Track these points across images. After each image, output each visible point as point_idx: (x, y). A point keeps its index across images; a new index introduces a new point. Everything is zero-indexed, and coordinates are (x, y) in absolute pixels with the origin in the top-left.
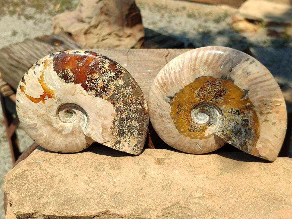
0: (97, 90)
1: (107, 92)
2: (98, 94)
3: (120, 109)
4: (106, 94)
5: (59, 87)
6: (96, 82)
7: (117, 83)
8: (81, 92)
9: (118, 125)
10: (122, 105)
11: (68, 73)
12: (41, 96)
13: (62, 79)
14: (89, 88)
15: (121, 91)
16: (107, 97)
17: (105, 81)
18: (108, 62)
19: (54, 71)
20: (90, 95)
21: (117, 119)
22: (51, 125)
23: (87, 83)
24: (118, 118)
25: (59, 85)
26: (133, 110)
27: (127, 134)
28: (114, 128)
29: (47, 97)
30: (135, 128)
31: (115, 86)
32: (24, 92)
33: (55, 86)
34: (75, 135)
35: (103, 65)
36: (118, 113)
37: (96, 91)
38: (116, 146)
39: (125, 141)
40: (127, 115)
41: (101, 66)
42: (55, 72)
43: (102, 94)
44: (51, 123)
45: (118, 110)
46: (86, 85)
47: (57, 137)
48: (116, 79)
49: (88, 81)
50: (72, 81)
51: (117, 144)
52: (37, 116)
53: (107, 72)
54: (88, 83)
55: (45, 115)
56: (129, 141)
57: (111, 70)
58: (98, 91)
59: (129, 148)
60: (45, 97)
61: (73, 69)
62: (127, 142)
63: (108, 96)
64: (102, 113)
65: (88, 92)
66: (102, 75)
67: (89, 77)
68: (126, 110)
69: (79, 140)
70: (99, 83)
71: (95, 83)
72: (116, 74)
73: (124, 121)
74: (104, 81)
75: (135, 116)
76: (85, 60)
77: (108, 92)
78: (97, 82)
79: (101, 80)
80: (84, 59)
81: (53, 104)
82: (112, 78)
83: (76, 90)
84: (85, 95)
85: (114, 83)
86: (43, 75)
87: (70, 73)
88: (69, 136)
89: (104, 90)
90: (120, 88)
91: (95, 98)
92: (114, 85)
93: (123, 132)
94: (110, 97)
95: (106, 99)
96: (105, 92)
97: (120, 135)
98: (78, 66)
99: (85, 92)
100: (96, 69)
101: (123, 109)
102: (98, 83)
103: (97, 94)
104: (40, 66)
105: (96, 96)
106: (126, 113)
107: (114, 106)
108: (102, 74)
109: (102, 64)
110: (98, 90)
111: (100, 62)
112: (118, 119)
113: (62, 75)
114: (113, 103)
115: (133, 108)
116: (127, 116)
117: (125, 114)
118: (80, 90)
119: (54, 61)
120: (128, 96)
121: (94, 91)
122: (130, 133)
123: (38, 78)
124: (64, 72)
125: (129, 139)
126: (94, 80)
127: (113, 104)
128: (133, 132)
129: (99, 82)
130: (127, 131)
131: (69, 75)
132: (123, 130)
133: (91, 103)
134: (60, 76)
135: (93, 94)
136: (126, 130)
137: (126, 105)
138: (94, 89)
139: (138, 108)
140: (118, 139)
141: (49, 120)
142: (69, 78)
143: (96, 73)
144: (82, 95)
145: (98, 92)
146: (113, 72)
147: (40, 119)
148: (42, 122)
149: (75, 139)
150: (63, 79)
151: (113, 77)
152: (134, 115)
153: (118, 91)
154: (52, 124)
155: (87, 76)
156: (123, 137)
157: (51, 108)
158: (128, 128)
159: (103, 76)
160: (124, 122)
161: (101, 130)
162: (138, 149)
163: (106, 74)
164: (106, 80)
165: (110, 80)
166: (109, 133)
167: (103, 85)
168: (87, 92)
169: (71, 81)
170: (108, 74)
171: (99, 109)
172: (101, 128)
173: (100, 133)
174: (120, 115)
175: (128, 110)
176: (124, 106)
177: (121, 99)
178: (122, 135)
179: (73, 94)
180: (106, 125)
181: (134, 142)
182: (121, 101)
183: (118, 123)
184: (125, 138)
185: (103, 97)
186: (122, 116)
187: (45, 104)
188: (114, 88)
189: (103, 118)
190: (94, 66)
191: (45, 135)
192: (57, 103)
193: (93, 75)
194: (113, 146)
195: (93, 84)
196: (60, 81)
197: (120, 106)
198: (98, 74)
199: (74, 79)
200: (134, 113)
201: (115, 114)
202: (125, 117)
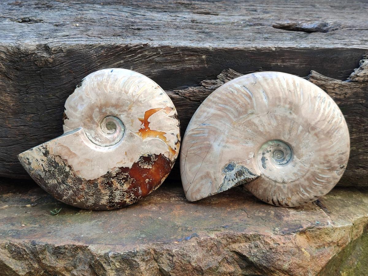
0: (113, 178)
1: (104, 185)
2: (108, 176)
3: (78, 182)
4: (103, 182)
5: (143, 146)
6: (122, 183)
7: (104, 198)
8: (123, 162)
9: (63, 168)
10: (80, 187)
11: (149, 164)
12: (149, 123)
13: (148, 155)
14: (121, 172)
15: (94, 196)
16: (100, 181)
17: (115, 190)
18: (129, 203)
19: (161, 154)
20: (114, 168)
21: (71, 172)
22: (114, 106)
23: (127, 174)
24: (71, 174)
25: (146, 148)
26: (68, 191)
27: (48, 167)
28: (64, 163)
29: (143, 127)
30: (48, 178)
31: (104, 195)
32: (164, 109)
33: (147, 143)
34: (87, 118)
36: (76, 178)
37: (113, 176)
38: (44, 148)
39: (42, 160)
40: (67, 183)
41: (132, 196)
42: (159, 154)
43: (106, 179)
44: (116, 109)
45: (80, 180)
46: (126, 172)
47: (98, 100)
48: (109, 199)
49: (127, 176)
50: (139, 163)
51: (45, 151)
52: (134, 102)
53: (121, 197)
54: (126, 175)
55: (129, 110)
56: (39, 163)
57: (120, 201)
58: (112, 178)
59: (32, 157)
60: (144, 125)
61: (149, 172)
62: (39, 160)
63: (100, 182)
64: (88, 165)
66: (123, 191)
67: (130, 179)
69: (78, 117)
70: (117, 184)
71: (121, 181)
72: (113, 203)
73: (64, 175)
74: (116, 189)
75: (60, 187)
77: (103, 185)
78: (120, 183)
79: (119, 188)
81: (133, 126)
82: (113, 197)
83: (128, 159)
84: (117, 163)
85: (107, 195)
86: (165, 141)
87: (148, 166)
88: (90, 112)
90: (98, 197)
91: (107, 171)
93: (53, 166)
94: (97, 184)
95: (98, 179)
96: (105, 183)
97: (53, 161)
98: (147, 178)
99: (120, 166)
100: (132, 191)
101: (76, 185)
102: (119, 183)
104: (175, 143)
105: (108, 172)
106: (71, 184)
107: (85, 180)
109: (132, 198)
110: (113, 179)
111: (135, 197)
112: (70, 174)
113: (151, 157)
115: (70, 193)
117: (70, 183)
118: (125, 163)
119: (169, 159)
120: (84, 197)
121: (114, 174)
122: (47, 171)
123: (166, 133)
124: (152, 162)
125: (41, 165)
126: (124, 182)
127: (88, 181)
128: (45, 173)
129: (119, 185)
130: (51, 170)
131: (147, 164)
132: (55, 168)
133: (106, 163)
134: (152, 155)
135: (113, 172)
136: (53, 170)
137: (78, 189)
139: (66, 196)
140: (49, 156)
141: (121, 109)
142: (144, 162)
143: (129, 188)
144: (119, 161)
145: (110, 177)
146: (118, 202)
147: (128, 102)
148: (124, 100)
149: (83, 114)
151: (113, 199)
152: (62, 188)
153: (96, 194)
154: (114, 107)
155: (133, 179)
156: (48, 163)
157: (130, 121)
158: (53, 173)
159: (121, 192)
160: (62, 176)
161: (71, 150)
162: (24, 162)
163: (120, 195)
164: (115, 192)
165: (113, 195)
166: (62, 155)
167: (114, 186)
168: (119, 168)
169: (139, 161)
171: (94, 165)
172: (74, 152)
173: (70, 147)
174: (73, 178)
175: (72, 187)
176: (79, 188)
177: (88, 190)
178: (51, 163)
179: (127, 154)
180: (73, 158)
181: (34, 165)
182: (86, 189)
183: (66, 170)
184: (46, 162)
185: (102, 178)
186: (70, 179)
187: (138, 119)
188: (102, 193)
189: (82, 162)
190: (137, 191)
191: (109, 91)
192: (130, 132)
193: (129, 184)
194: (46, 146)
195: (121, 178)
196: (148, 152)
197: (81, 184)
198: (126, 189)
199: (140, 165)
200: (64, 190)
201: (77, 175)
202: (67, 180)
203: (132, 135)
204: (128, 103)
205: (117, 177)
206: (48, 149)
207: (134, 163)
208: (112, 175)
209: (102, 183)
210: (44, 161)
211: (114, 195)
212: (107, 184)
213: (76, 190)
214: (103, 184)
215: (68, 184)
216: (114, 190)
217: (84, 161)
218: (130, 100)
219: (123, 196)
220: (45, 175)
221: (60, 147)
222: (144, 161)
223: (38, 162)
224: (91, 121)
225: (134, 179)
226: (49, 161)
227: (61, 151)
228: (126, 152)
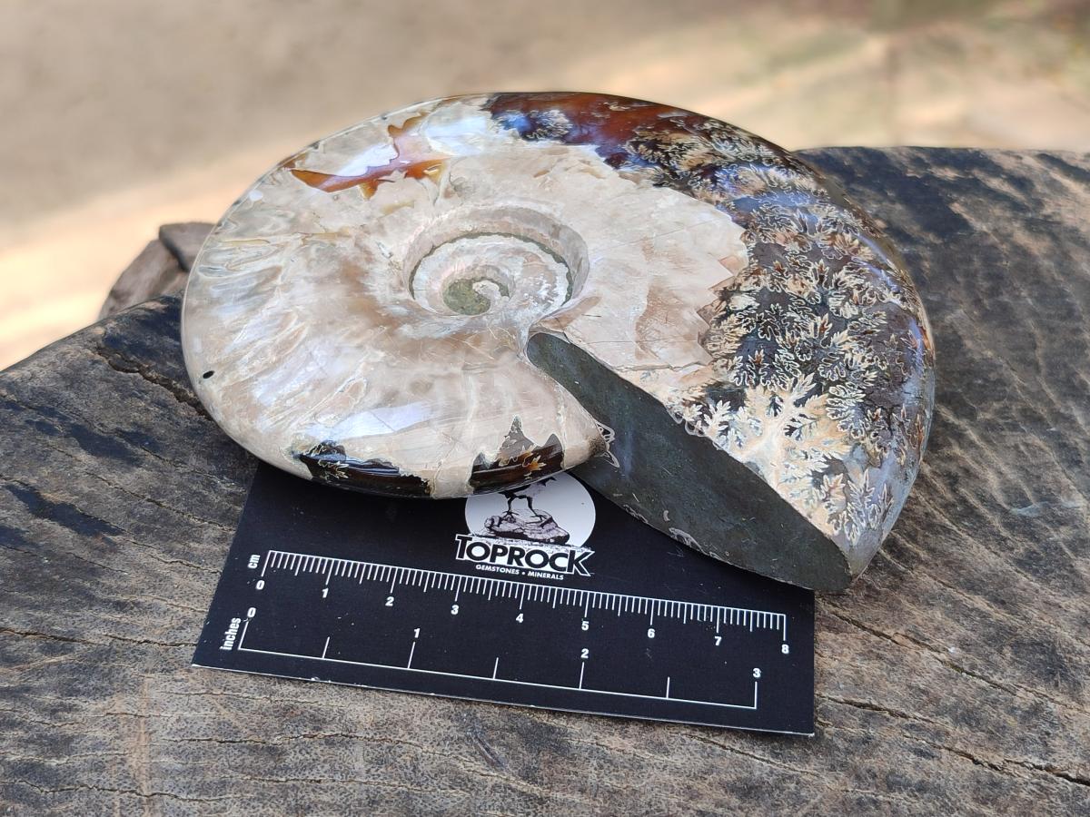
0: (672, 169)
1: (723, 184)
2: (674, 182)
3: (778, 258)
4: (714, 188)
6: (675, 149)
7: (783, 180)
8: (583, 166)
9: (752, 315)
10: (793, 248)
11: (545, 117)
12: (371, 168)
13: (506, 129)
14: (631, 159)
15: (800, 205)
16: (717, 196)
17: (723, 157)
19: (482, 110)
20: (626, 178)
21: (746, 286)
22: (359, 283)
23: (627, 148)
24: (757, 284)
26: (849, 290)
27: (791, 377)
28: (723, 317)
29: (397, 175)
30: (848, 369)
31: (771, 181)
32: (292, 166)
34: (469, 351)
36: (762, 265)
37: (664, 171)
38: (705, 410)
39: (775, 406)
40: (812, 294)
42: (487, 112)
43: (693, 182)
44: (365, 274)
45: (763, 254)
47: (358, 341)
48: (780, 168)
49: (636, 144)
50: (557, 135)
51: (717, 402)
52: (307, 235)
54: (636, 147)
55: (349, 236)
56: (797, 418)
59: (789, 459)
60: (389, 175)
62: (783, 420)
63: (722, 196)
64: (671, 242)
65: (624, 170)
66: (712, 142)
67: (645, 136)
68: (809, 274)
69: (480, 385)
70: (692, 156)
71: (668, 151)
72: (785, 161)
73: (786, 310)
74: (715, 155)
75: (855, 319)
77: (726, 187)
78: (682, 151)
79: (705, 150)
81: (414, 201)
82: (761, 160)
83: (559, 160)
84: (599, 178)
85: (765, 173)
86: (423, 116)
88: (431, 349)
89: (708, 176)
90: (798, 196)
91: (655, 189)
93: (770, 358)
94: (736, 201)
95: (709, 202)
96: (714, 184)
97: (745, 361)
98: (604, 109)
101: (796, 264)
102: (684, 154)
103: (670, 180)
105: (659, 185)
106: (806, 282)
107: (749, 235)
109: (722, 127)
110: (677, 170)
112: (759, 289)
114: (744, 224)
115: (856, 283)
116: (810, 298)
117: (803, 285)
118: (585, 162)
120: (834, 233)
121: (653, 171)
122: (811, 377)
123: (390, 125)
125: (801, 410)
126: (668, 144)
127: (745, 227)
128: (831, 384)
129: (691, 152)
130: (796, 360)
131: (547, 122)
132: (771, 347)
133: (622, 202)
134: (500, 122)
135: (649, 176)
136: (792, 352)
137: (814, 256)
139: (881, 294)
140: (731, 378)
141: (356, 258)
142: (545, 129)
143: (687, 133)
144: (586, 176)
145: (676, 176)
147: (313, 250)
148: (313, 263)
149: (457, 370)
151: (769, 160)
152: (851, 310)
154: (362, 281)
155: (637, 132)
156: (769, 377)
158: (805, 351)
159: (718, 146)
160: (789, 314)
161: (642, 310)
164: (731, 157)
165: (750, 161)
166: (687, 333)
167: (708, 162)
168: (617, 168)
169: (550, 137)
171: (659, 227)
173: (627, 319)
174: (773, 277)
175: (822, 277)
176: (803, 253)
177: (790, 225)
178: (759, 366)
179: (540, 170)
180: (674, 292)
181: (830, 442)
182: (788, 231)
183: (750, 306)
184: (776, 389)
185: (697, 194)
186: (785, 286)
187: (372, 198)
188: (766, 186)
189: (671, 264)
191: (296, 324)
192: (441, 200)
193: (666, 135)
194: (688, 404)
195: (658, 153)
197: (779, 246)
198: (695, 137)
199: (566, 132)
200: (857, 304)
201: (746, 265)
202: (799, 298)
203: (451, 189)
204: (318, 250)
205: (659, 162)
206: (698, 394)
207: (566, 145)
208: (664, 174)
210: (773, 401)
211: (748, 159)
212: (714, 178)
213: (822, 262)
215: (812, 290)
216: (725, 159)
217: (664, 259)
218: (303, 249)
220: (838, 382)
221: (654, 350)
222: (540, 130)
223: (797, 425)
224: (470, 335)
225: (634, 130)
226: (759, 376)
227: (672, 340)
228: (535, 176)
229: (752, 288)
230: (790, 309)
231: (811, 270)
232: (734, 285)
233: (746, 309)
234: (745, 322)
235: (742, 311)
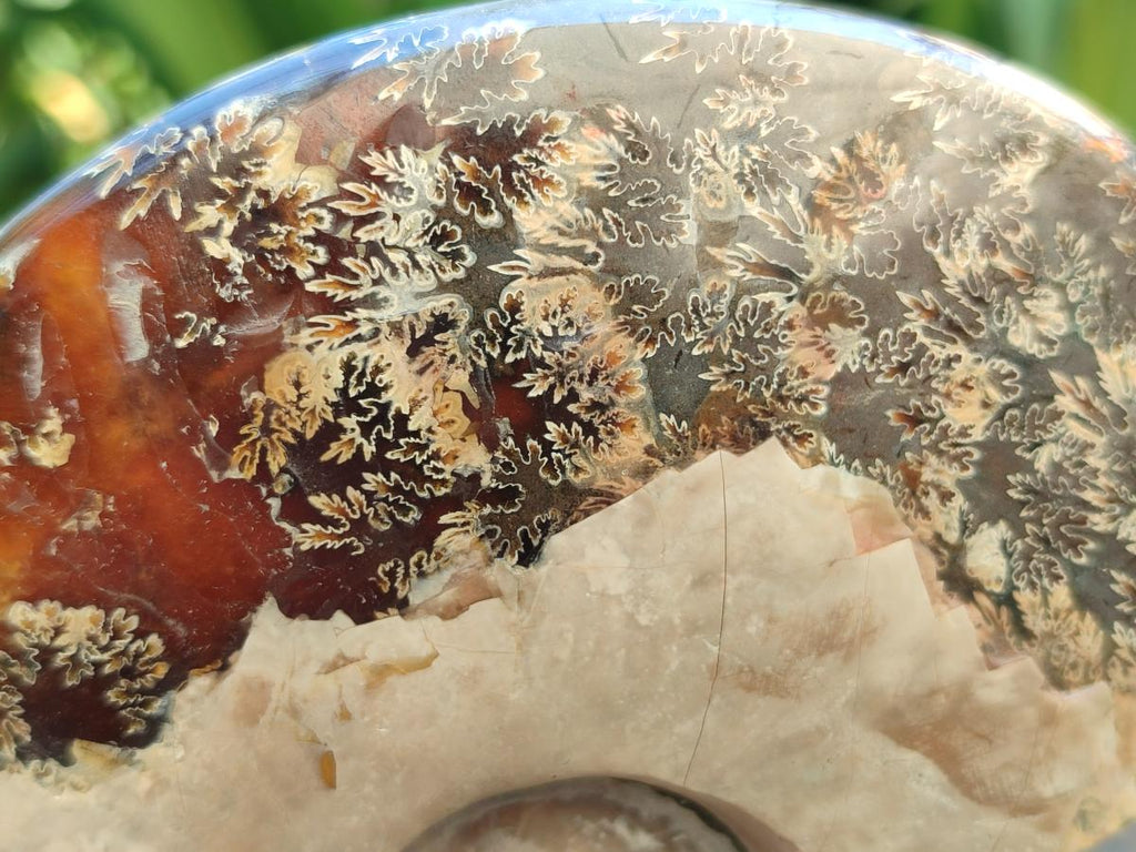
0: (468, 489)
1: (573, 396)
2: (528, 513)
3: (879, 404)
4: (589, 429)
6: (366, 429)
7: (569, 210)
8: (353, 676)
9: (1027, 555)
10: (849, 347)
11: (46, 653)
13: (65, 761)
14: (373, 558)
15: (689, 235)
16: (625, 439)
17: (442, 323)
18: (260, 119)
20: (461, 609)
21: (947, 519)
23: (308, 537)
24: (946, 497)
25: (103, 836)
26: (996, 276)
28: (1016, 617)
31: (577, 252)
35: (245, 207)
36: (894, 455)
37: (473, 512)
40: (997, 378)
41: (236, 239)
43: (550, 468)
46: (320, 554)
48: (511, 190)
49: (298, 510)
50: (162, 670)
53: (361, 222)
54: (315, 516)
57: (373, 159)
58: (487, 481)
61: (41, 561)
63: (629, 426)
64: (755, 626)
65: (418, 594)
66: (347, 306)
67: (263, 467)
68: (939, 351)
70: (415, 404)
71: (369, 450)
73: (1028, 467)
74: (428, 340)
75: (1069, 308)
76: (36, 352)
77: (586, 395)
78: (381, 418)
79: (391, 352)
80: (24, 361)
82: (467, 222)
83: (294, 712)
84: (425, 664)
85: (541, 248)
87: (58, 631)
89: (534, 414)
90: (651, 215)
91: (539, 572)
92: (566, 261)
94: (661, 404)
95: (645, 473)
99: (387, 635)
100: (227, 312)
101: (903, 368)
102: (402, 419)
103: (519, 519)
105: (529, 556)
106: (959, 372)
107: (795, 437)
108: (341, 295)
109: (230, 207)
110: (476, 477)
111: (189, 213)
112: (959, 501)
113: (24, 730)
114: (747, 434)
116: (1006, 391)
117: (965, 385)
118: (332, 667)
120: (806, 200)
121: (459, 538)
124: (13, 679)
126: (331, 432)
127: (763, 434)
129: (398, 399)
131: (75, 660)
132: (1111, 548)
133: (556, 661)
134: (19, 757)
135: (477, 556)
136: (1130, 509)
137: (881, 306)
138: (434, 507)
142: (110, 681)
143: (272, 348)
144: (401, 689)
146: (406, 152)
150: (77, 748)
151: (469, 193)
155: (233, 474)
159: (371, 302)
160: (1041, 464)
161: (931, 771)
163: (374, 249)
164: (441, 303)
165: (471, 259)
167: (460, 379)
168: (403, 606)
169: (162, 687)
170: (386, 232)
171: (693, 627)
172: (911, 758)
174: (934, 448)
175: (951, 325)
176: (871, 333)
177: (768, 306)
179: (309, 769)
182: (790, 326)
183: (1004, 545)
185: (601, 482)
186: (964, 433)
188: (596, 281)
189: (830, 658)
190: (171, 308)
193: (269, 407)
195: (372, 480)
196: (76, 787)
197: (841, 381)
198: (305, 336)
199: (154, 639)
200: (1034, 284)
201: (886, 494)
202: (1000, 416)
205: (420, 502)
207: (225, 668)
208: (486, 520)
209: (596, 426)
211: (456, 256)
212: (545, 409)
213: (905, 298)
214: (595, 406)
215: (983, 369)
216: (452, 325)
217: (801, 663)
219: (344, 233)
222: (112, 696)
225: (214, 475)
227: (1041, 751)
228: (330, 783)
229: (956, 515)
230: (1028, 456)
231: (927, 341)
232: (935, 551)
233: (1009, 556)
234: (1040, 576)
235: (1011, 570)
